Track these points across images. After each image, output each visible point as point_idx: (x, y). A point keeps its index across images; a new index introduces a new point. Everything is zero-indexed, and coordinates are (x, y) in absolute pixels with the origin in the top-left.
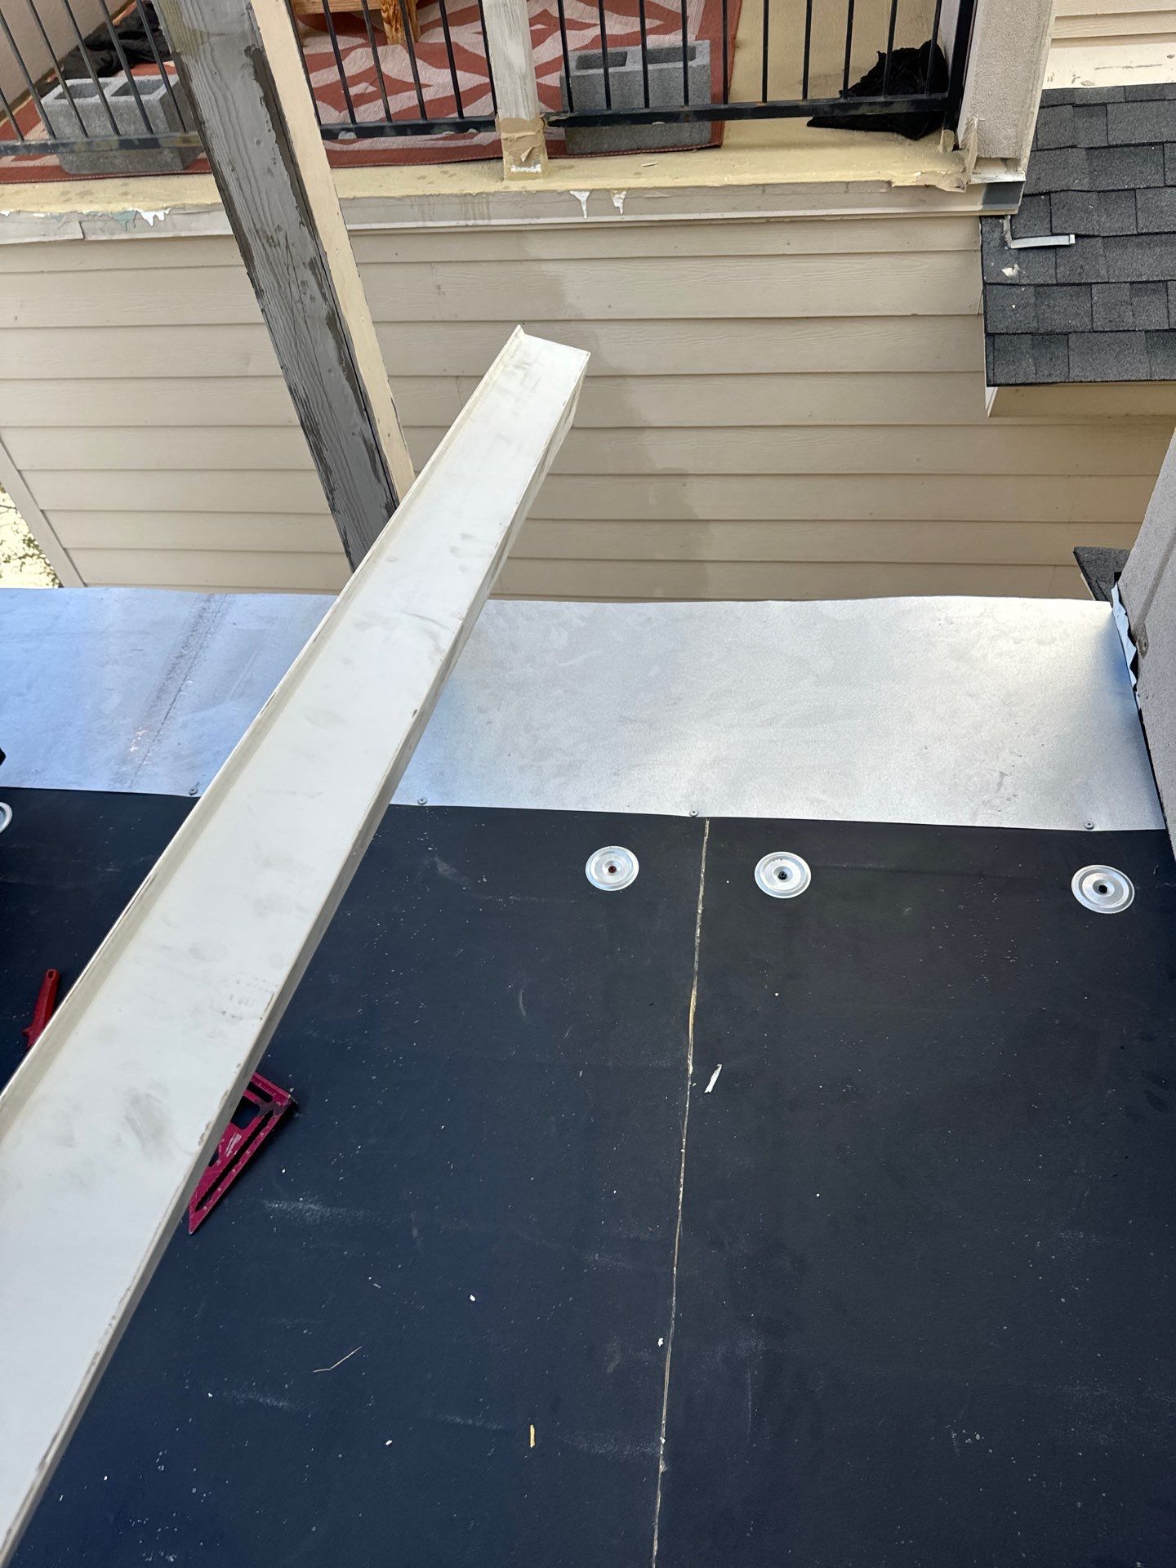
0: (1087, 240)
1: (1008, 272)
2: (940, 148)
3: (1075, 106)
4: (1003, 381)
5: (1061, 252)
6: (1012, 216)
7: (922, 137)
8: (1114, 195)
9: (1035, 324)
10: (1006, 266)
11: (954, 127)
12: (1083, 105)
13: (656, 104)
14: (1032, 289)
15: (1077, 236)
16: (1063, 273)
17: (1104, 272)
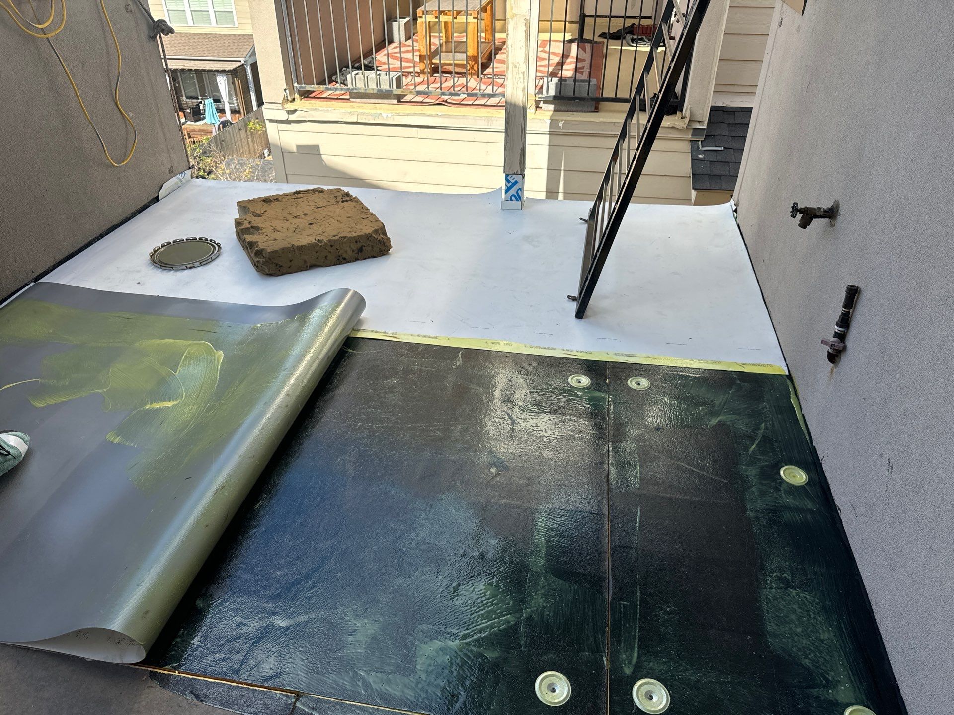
0: (728, 150)
1: (700, 156)
2: (677, 118)
3: (724, 111)
4: (698, 188)
5: (719, 152)
6: (702, 141)
7: (670, 114)
8: (737, 138)
9: (710, 172)
10: (699, 155)
11: (681, 111)
12: (726, 111)
13: (577, 95)
14: (709, 162)
15: (724, 148)
16: (720, 158)
17: (734, 159)
